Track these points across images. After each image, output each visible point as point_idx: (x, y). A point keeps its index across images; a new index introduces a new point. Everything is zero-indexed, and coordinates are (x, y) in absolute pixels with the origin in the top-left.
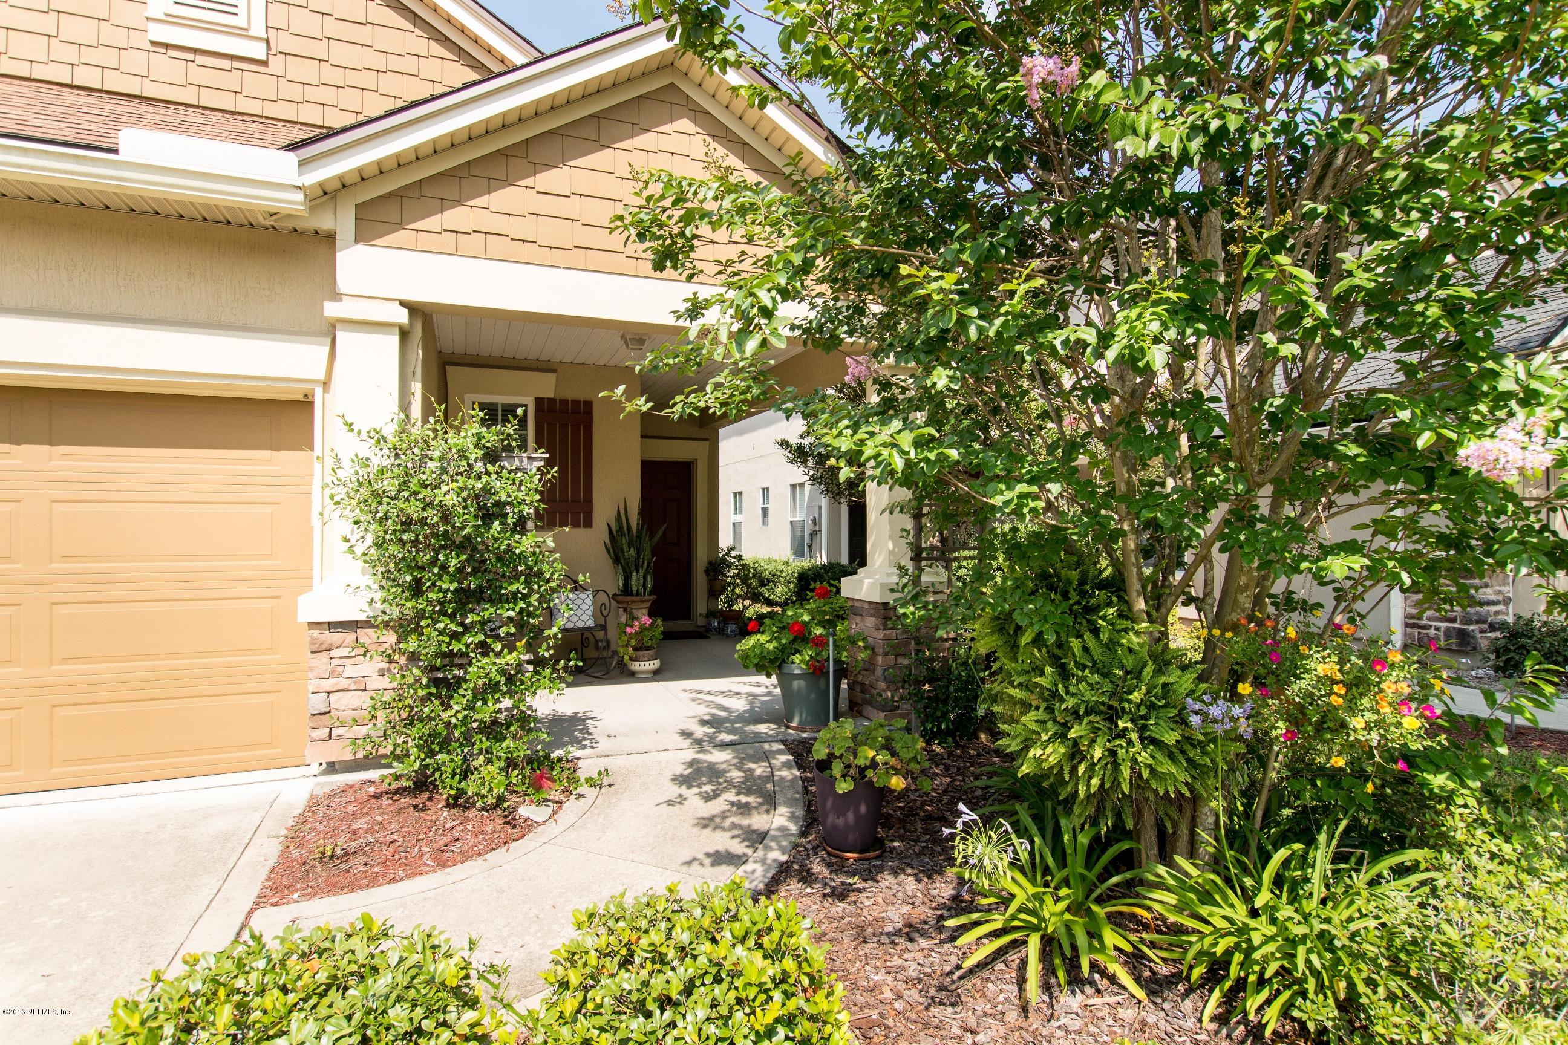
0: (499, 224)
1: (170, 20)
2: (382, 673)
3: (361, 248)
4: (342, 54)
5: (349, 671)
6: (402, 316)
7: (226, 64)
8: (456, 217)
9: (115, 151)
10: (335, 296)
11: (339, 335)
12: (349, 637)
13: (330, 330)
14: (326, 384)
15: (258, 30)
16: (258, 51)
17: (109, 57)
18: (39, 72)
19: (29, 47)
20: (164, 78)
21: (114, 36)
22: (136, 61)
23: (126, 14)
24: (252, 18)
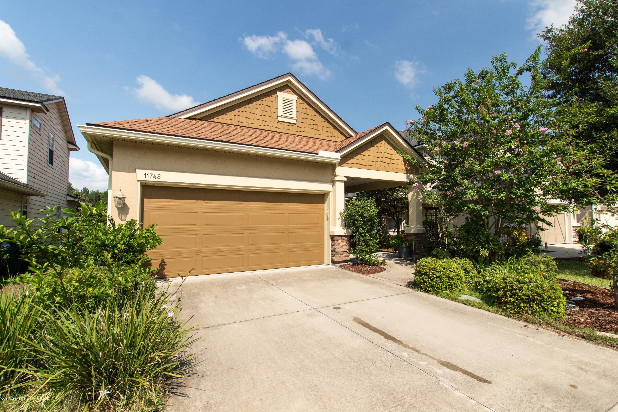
0: (357, 161)
1: (282, 116)
2: (345, 245)
4: (308, 121)
5: (340, 245)
6: (345, 179)
7: (290, 124)
9: (318, 154)
10: (335, 176)
11: (336, 183)
12: (340, 238)
13: (333, 182)
14: (331, 192)
15: (295, 118)
16: (295, 122)
17: (271, 124)
18: (261, 128)
19: (260, 123)
20: (280, 128)
21: (272, 120)
22: (276, 125)
23: (274, 115)
24: (294, 115)
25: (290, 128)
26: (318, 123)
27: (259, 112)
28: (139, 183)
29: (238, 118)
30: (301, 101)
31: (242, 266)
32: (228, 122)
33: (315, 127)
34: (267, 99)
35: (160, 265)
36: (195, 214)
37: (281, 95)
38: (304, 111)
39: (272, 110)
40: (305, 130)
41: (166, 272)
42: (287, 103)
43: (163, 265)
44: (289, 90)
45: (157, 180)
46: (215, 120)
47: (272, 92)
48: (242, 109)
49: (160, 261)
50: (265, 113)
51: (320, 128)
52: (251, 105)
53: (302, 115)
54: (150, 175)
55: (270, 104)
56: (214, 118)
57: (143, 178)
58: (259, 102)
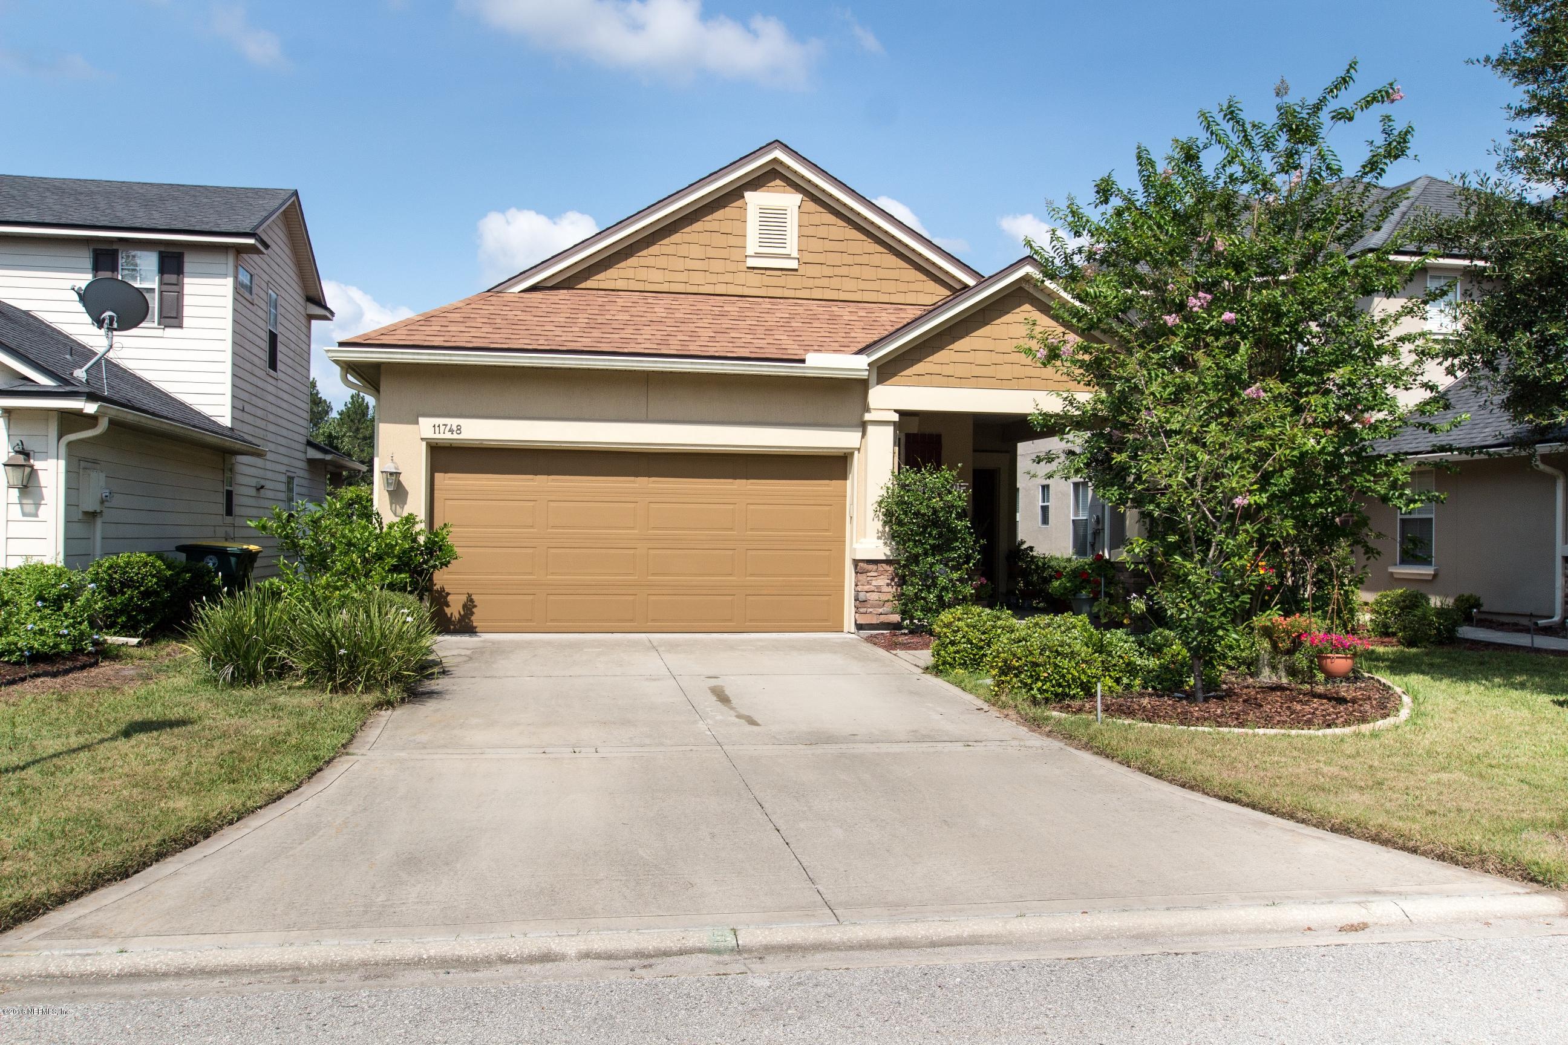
0: (936, 369)
1: (758, 255)
2: (888, 585)
3: (879, 387)
4: (836, 259)
5: (874, 583)
6: (896, 417)
7: (779, 273)
8: (919, 368)
9: (803, 361)
10: (868, 410)
11: (870, 429)
12: (874, 567)
13: (863, 426)
14: (859, 449)
15: (795, 254)
16: (793, 264)
18: (702, 290)
19: (698, 278)
20: (753, 284)
21: (732, 267)
22: (741, 278)
23: (735, 254)
24: (792, 248)
25: (781, 281)
26: (864, 259)
27: (696, 251)
28: (424, 443)
29: (643, 274)
30: (811, 206)
31: (631, 621)
32: (620, 284)
33: (855, 271)
34: (719, 214)
35: (465, 606)
36: (532, 504)
37: (753, 199)
38: (822, 231)
39: (732, 240)
40: (825, 282)
41: (476, 620)
42: (772, 218)
43: (469, 606)
44: (778, 182)
45: (455, 436)
46: (589, 284)
47: (733, 195)
48: (654, 249)
49: (464, 598)
50: (711, 253)
51: (868, 273)
52: (676, 238)
53: (815, 245)
54: (442, 428)
55: (726, 227)
56: (586, 279)
57: (430, 434)
58: (698, 226)
